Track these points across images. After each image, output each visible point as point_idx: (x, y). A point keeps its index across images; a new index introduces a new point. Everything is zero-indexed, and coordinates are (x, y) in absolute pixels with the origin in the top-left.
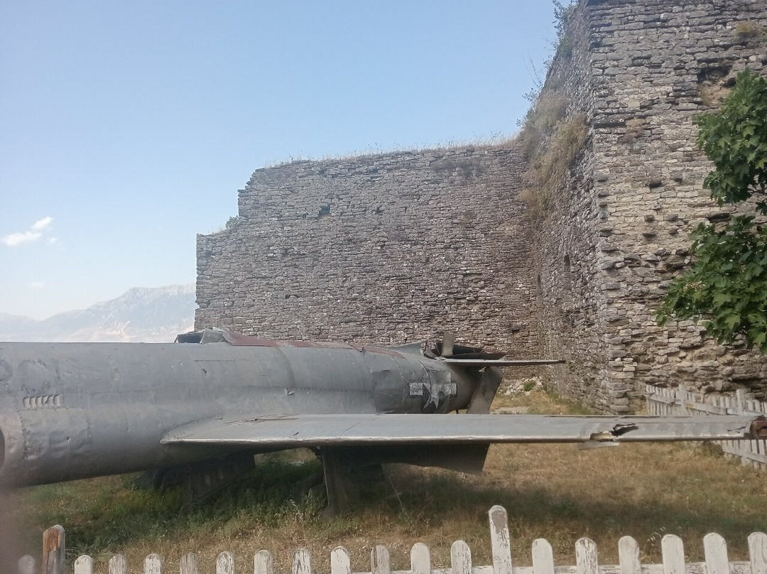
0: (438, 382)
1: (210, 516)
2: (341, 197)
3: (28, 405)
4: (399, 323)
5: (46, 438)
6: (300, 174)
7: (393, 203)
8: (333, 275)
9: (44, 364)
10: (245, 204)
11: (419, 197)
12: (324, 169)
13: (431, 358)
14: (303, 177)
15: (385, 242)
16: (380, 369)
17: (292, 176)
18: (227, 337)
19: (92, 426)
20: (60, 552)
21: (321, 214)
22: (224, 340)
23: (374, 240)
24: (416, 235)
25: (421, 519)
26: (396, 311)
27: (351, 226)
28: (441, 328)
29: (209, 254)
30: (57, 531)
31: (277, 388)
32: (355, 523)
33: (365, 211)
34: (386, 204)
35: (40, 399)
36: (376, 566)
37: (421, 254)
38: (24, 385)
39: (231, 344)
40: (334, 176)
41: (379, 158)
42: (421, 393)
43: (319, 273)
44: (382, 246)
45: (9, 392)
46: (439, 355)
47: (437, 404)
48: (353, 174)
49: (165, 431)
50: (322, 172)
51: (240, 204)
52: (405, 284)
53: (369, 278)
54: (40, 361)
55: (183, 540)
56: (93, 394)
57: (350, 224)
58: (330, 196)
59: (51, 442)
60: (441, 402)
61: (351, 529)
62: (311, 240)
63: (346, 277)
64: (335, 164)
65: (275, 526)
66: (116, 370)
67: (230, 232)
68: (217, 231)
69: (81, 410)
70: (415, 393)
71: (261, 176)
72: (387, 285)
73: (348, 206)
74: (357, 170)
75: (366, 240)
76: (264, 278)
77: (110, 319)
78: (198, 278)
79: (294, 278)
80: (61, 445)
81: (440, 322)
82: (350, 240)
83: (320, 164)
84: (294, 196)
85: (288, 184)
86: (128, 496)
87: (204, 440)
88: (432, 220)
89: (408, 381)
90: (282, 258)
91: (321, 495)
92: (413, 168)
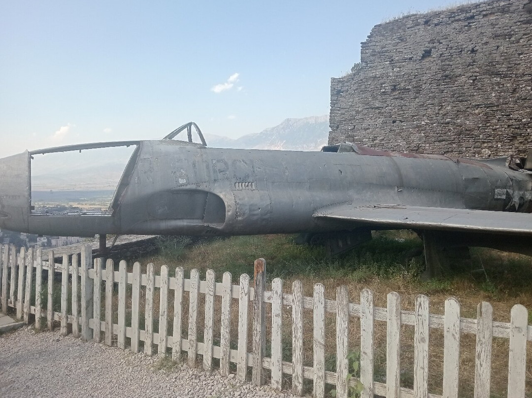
0: (520, 189)
1: (343, 266)
2: (441, 41)
3: (237, 188)
4: (484, 142)
5: (247, 207)
6: (408, 26)
7: (486, 43)
8: (431, 104)
9: (246, 163)
10: (366, 53)
11: (510, 36)
12: (428, 20)
13: (515, 170)
14: (411, 27)
15: (476, 76)
16: (471, 177)
17: (402, 28)
18: (355, 148)
19: (273, 202)
20: (263, 274)
21: (424, 57)
22: (354, 151)
23: (467, 75)
24: (506, 70)
25: (501, 290)
26: (482, 133)
27: (449, 65)
28: (522, 147)
29: (339, 92)
30: (262, 261)
31: (390, 186)
32: (446, 285)
33: (461, 51)
34: (480, 44)
35: (243, 184)
36: (481, 315)
37: (508, 85)
38: (235, 175)
39: (358, 153)
40: (436, 25)
41: (477, 6)
42: (504, 197)
43: (420, 104)
44: (474, 80)
45: (227, 179)
46: (522, 168)
47: (517, 206)
48: (453, 22)
49: (315, 210)
50: (426, 23)
51: (362, 53)
52: (493, 111)
53: (462, 107)
54: (243, 161)
55: (326, 278)
56: (273, 183)
57: (448, 63)
58: (432, 41)
59: (250, 210)
60: (521, 206)
61: (444, 289)
62: (415, 78)
63: (442, 106)
64: (437, 14)
65: (388, 278)
66: (286, 168)
67: (354, 75)
68: (344, 75)
69: (267, 192)
70: (499, 197)
71: (379, 30)
72: (477, 111)
73: (447, 48)
74: (457, 18)
75: (460, 75)
76: (378, 108)
77: (274, 139)
78: (331, 110)
79: (400, 107)
80: (256, 212)
81: (521, 143)
82: (446, 76)
83: (424, 16)
84: (403, 44)
85: (399, 34)
86: (290, 248)
87: (340, 217)
88: (521, 56)
89: (494, 187)
90: (391, 92)
91: (421, 263)
92: (508, 12)
